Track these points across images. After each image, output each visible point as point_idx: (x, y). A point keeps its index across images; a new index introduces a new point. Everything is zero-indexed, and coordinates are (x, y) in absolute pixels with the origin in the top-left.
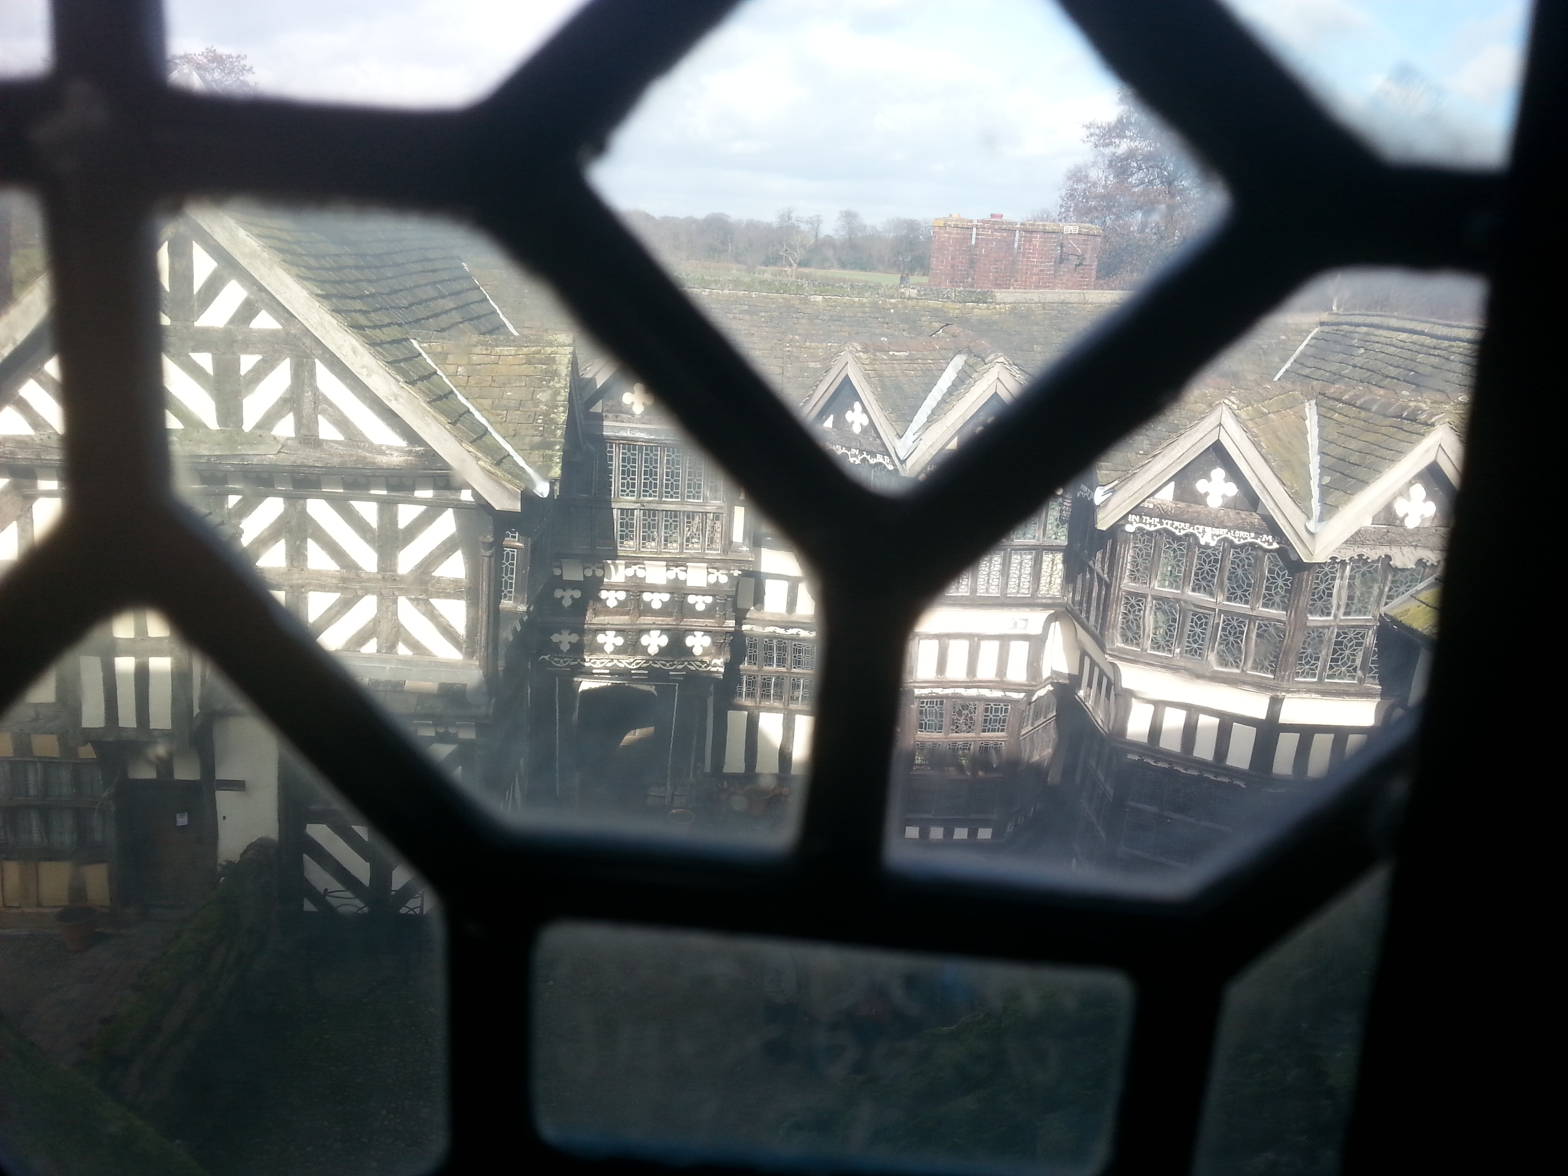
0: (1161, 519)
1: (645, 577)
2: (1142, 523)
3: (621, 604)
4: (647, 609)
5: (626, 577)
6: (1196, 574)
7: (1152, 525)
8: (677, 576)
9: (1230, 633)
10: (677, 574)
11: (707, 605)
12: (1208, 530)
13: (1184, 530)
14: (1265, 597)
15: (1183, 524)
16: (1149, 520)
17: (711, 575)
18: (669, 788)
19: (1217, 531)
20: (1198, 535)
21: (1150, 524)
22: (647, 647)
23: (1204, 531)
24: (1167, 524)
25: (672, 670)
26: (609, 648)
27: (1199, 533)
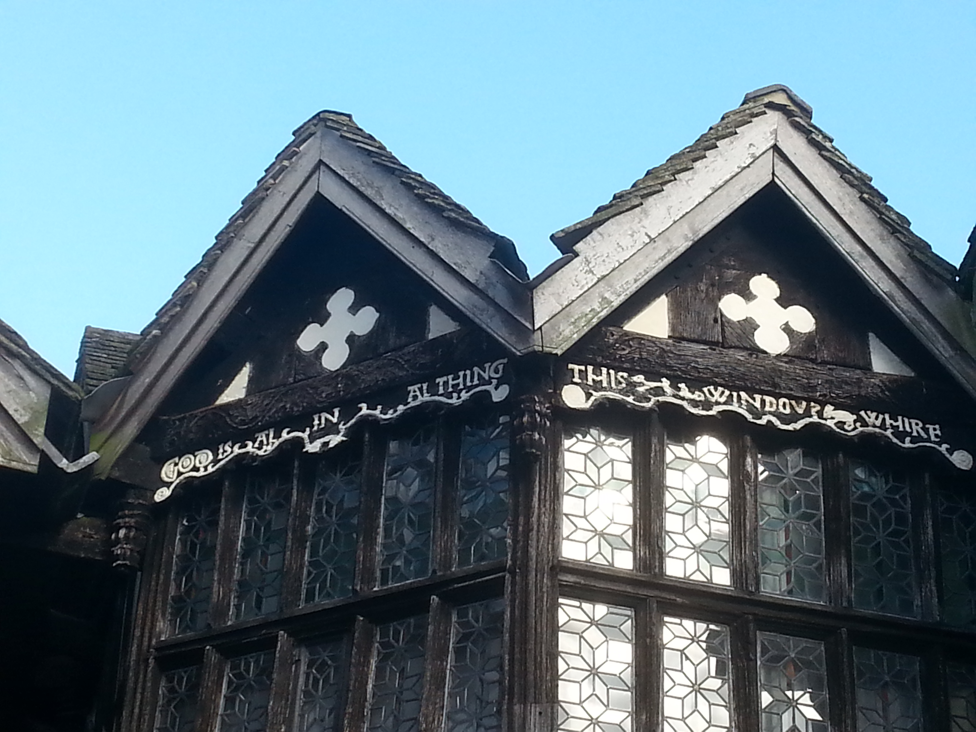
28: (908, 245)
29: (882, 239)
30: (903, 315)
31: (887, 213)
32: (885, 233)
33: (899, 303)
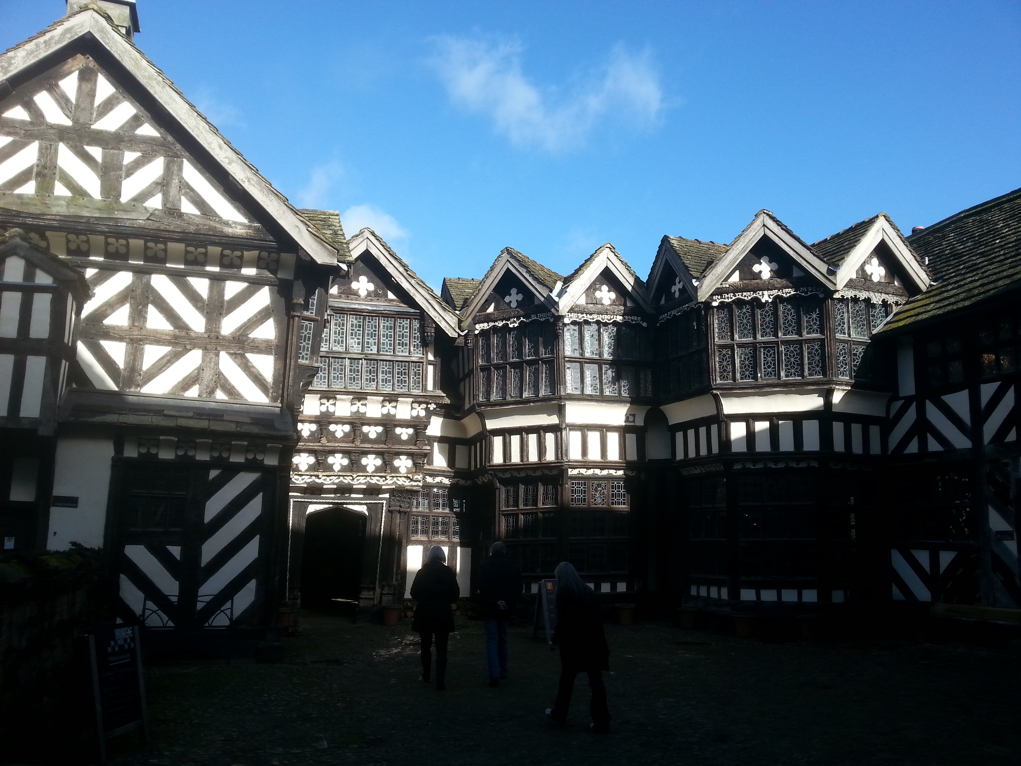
0: (734, 293)
1: (366, 412)
2: (723, 298)
3: (346, 435)
4: (365, 438)
5: (351, 412)
6: (762, 325)
7: (729, 298)
8: (389, 412)
9: (790, 356)
10: (389, 410)
11: (409, 435)
12: (766, 293)
13: (750, 296)
14: (807, 328)
15: (749, 293)
16: (726, 296)
17: (414, 410)
18: (378, 590)
19: (771, 292)
20: (759, 297)
21: (728, 298)
22: (365, 466)
23: (763, 294)
24: (739, 295)
25: (384, 485)
26: (337, 468)
27: (760, 296)
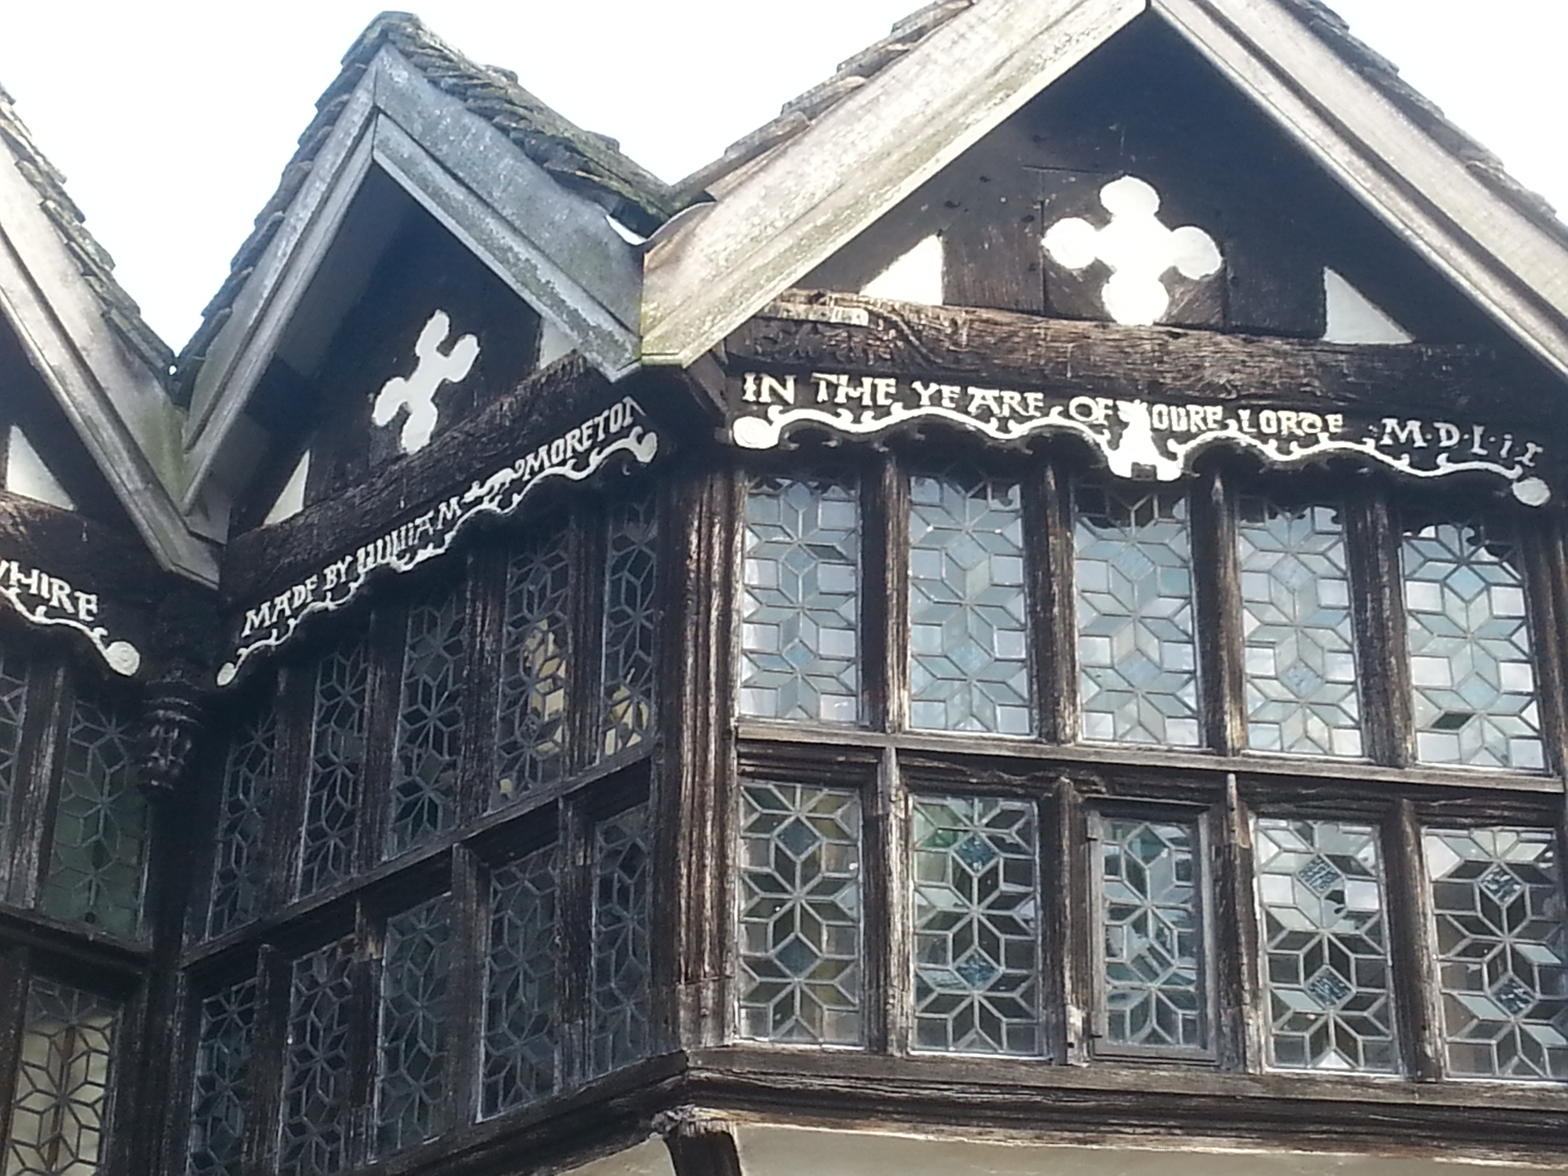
0: (904, 380)
2: (815, 404)
7: (863, 410)
12: (1131, 416)
13: (1022, 420)
15: (1012, 398)
16: (842, 388)
19: (1176, 417)
20: (1089, 435)
21: (856, 406)
23: (1116, 425)
24: (937, 399)
27: (1097, 428)
28: (104, 299)
29: (64, 278)
30: (73, 409)
31: (80, 240)
32: (71, 271)
33: (70, 388)
